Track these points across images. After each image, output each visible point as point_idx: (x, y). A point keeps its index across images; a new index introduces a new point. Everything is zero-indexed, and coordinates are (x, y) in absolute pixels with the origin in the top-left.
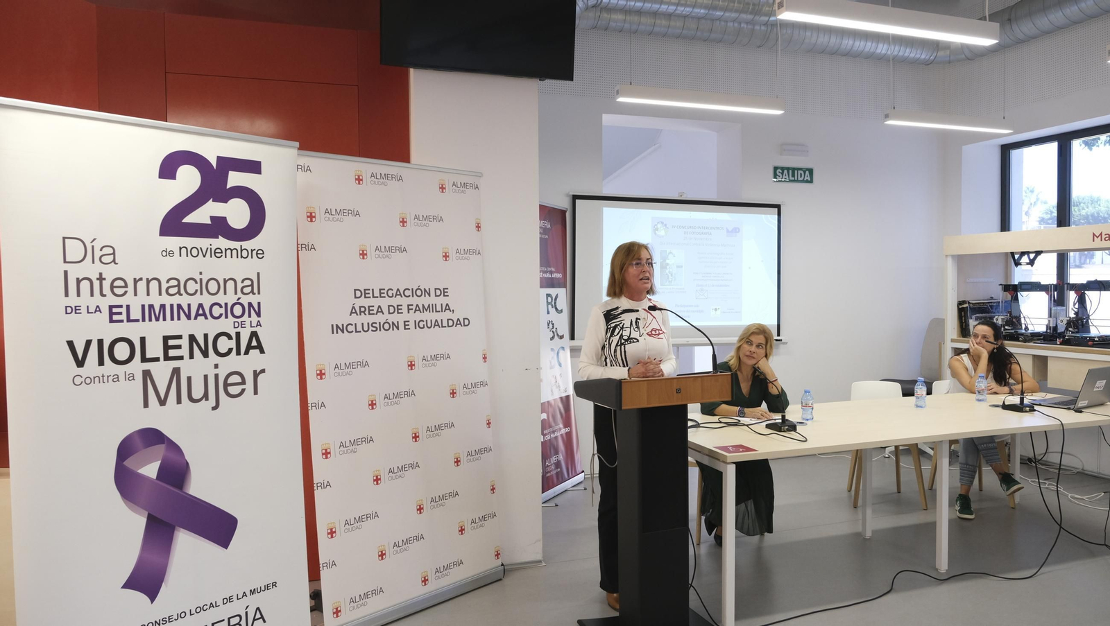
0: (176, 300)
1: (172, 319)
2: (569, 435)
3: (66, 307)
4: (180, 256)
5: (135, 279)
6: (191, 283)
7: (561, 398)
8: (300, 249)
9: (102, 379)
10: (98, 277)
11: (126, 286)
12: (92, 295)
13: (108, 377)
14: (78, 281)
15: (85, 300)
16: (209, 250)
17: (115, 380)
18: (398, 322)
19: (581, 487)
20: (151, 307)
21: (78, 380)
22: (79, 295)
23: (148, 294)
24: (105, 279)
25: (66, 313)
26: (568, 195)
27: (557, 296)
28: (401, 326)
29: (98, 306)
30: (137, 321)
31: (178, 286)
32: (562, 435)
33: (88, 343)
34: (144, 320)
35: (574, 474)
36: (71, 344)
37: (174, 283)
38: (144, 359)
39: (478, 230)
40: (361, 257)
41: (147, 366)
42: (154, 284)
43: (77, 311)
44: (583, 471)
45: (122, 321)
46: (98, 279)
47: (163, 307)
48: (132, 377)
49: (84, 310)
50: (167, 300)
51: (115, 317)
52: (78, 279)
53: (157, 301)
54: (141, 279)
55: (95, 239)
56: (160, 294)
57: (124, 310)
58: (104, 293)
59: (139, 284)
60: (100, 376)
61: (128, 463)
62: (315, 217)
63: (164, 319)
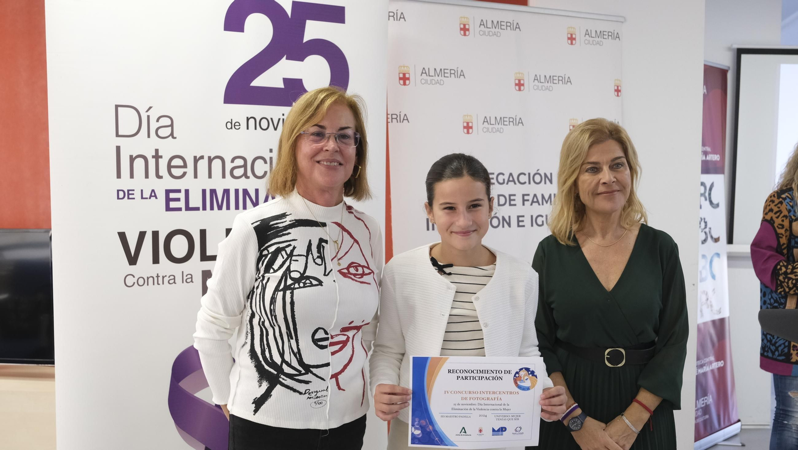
0: (241, 184)
1: (237, 208)
2: (722, 371)
3: (118, 191)
4: (248, 128)
5: (195, 157)
6: (259, 163)
7: (714, 322)
8: (390, 120)
9: (157, 279)
10: (154, 154)
11: (185, 166)
12: (147, 176)
13: (163, 277)
14: (132, 159)
15: (139, 183)
16: (281, 121)
17: (172, 281)
18: (509, 217)
19: (736, 442)
20: (213, 192)
21: (130, 281)
22: (132, 176)
23: (210, 176)
24: (161, 157)
25: (118, 198)
26: (730, 49)
27: (712, 186)
28: (514, 222)
29: (153, 191)
30: (197, 209)
31: (245, 166)
32: (712, 371)
33: (142, 235)
34: (204, 208)
35: (727, 424)
36: (122, 236)
37: (240, 162)
38: (204, 257)
39: (618, 96)
40: (466, 130)
41: (207, 265)
42: (217, 165)
43: (131, 196)
44: (739, 421)
45: (180, 209)
46: (153, 157)
47: (226, 192)
48: (189, 279)
49: (137, 194)
50: (232, 184)
51: (173, 205)
52: (131, 156)
53: (219, 184)
54: (202, 157)
55: (150, 108)
56: (224, 176)
57: (182, 196)
58: (160, 174)
59: (200, 163)
60: (155, 276)
61: (184, 384)
62: (408, 79)
63: (228, 208)
